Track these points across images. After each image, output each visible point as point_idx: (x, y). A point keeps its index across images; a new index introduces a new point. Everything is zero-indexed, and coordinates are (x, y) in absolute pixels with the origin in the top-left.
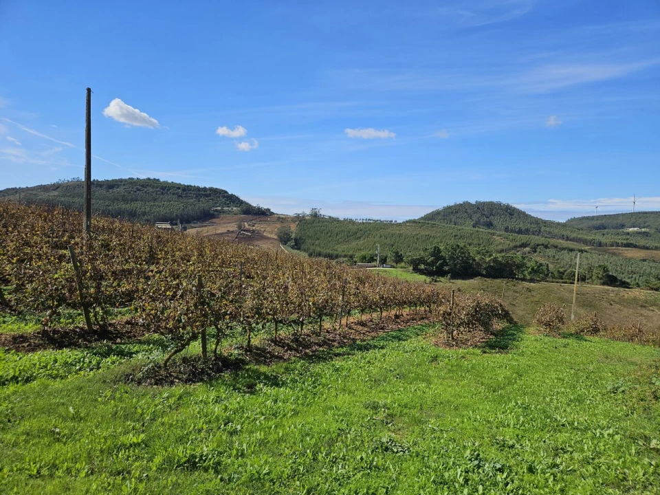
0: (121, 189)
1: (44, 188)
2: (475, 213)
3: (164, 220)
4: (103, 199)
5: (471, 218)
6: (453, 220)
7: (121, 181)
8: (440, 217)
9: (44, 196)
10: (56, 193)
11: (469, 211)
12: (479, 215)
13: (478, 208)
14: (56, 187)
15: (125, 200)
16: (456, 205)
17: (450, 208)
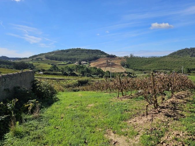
0: (70, 52)
1: (50, 53)
2: (190, 52)
3: (84, 60)
4: (66, 55)
5: (189, 54)
6: (182, 55)
7: (70, 49)
8: (176, 54)
9: (50, 55)
10: (53, 54)
11: (188, 51)
12: (192, 53)
13: (192, 50)
14: (53, 52)
15: (72, 55)
16: (182, 50)
17: (180, 51)
